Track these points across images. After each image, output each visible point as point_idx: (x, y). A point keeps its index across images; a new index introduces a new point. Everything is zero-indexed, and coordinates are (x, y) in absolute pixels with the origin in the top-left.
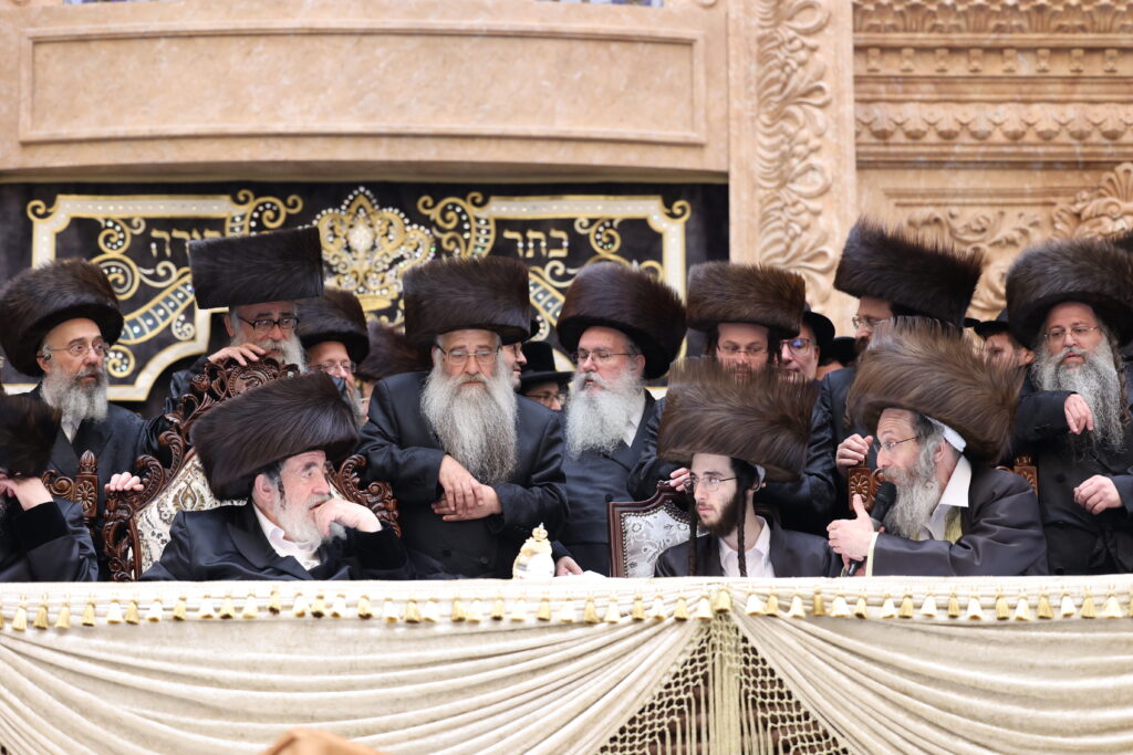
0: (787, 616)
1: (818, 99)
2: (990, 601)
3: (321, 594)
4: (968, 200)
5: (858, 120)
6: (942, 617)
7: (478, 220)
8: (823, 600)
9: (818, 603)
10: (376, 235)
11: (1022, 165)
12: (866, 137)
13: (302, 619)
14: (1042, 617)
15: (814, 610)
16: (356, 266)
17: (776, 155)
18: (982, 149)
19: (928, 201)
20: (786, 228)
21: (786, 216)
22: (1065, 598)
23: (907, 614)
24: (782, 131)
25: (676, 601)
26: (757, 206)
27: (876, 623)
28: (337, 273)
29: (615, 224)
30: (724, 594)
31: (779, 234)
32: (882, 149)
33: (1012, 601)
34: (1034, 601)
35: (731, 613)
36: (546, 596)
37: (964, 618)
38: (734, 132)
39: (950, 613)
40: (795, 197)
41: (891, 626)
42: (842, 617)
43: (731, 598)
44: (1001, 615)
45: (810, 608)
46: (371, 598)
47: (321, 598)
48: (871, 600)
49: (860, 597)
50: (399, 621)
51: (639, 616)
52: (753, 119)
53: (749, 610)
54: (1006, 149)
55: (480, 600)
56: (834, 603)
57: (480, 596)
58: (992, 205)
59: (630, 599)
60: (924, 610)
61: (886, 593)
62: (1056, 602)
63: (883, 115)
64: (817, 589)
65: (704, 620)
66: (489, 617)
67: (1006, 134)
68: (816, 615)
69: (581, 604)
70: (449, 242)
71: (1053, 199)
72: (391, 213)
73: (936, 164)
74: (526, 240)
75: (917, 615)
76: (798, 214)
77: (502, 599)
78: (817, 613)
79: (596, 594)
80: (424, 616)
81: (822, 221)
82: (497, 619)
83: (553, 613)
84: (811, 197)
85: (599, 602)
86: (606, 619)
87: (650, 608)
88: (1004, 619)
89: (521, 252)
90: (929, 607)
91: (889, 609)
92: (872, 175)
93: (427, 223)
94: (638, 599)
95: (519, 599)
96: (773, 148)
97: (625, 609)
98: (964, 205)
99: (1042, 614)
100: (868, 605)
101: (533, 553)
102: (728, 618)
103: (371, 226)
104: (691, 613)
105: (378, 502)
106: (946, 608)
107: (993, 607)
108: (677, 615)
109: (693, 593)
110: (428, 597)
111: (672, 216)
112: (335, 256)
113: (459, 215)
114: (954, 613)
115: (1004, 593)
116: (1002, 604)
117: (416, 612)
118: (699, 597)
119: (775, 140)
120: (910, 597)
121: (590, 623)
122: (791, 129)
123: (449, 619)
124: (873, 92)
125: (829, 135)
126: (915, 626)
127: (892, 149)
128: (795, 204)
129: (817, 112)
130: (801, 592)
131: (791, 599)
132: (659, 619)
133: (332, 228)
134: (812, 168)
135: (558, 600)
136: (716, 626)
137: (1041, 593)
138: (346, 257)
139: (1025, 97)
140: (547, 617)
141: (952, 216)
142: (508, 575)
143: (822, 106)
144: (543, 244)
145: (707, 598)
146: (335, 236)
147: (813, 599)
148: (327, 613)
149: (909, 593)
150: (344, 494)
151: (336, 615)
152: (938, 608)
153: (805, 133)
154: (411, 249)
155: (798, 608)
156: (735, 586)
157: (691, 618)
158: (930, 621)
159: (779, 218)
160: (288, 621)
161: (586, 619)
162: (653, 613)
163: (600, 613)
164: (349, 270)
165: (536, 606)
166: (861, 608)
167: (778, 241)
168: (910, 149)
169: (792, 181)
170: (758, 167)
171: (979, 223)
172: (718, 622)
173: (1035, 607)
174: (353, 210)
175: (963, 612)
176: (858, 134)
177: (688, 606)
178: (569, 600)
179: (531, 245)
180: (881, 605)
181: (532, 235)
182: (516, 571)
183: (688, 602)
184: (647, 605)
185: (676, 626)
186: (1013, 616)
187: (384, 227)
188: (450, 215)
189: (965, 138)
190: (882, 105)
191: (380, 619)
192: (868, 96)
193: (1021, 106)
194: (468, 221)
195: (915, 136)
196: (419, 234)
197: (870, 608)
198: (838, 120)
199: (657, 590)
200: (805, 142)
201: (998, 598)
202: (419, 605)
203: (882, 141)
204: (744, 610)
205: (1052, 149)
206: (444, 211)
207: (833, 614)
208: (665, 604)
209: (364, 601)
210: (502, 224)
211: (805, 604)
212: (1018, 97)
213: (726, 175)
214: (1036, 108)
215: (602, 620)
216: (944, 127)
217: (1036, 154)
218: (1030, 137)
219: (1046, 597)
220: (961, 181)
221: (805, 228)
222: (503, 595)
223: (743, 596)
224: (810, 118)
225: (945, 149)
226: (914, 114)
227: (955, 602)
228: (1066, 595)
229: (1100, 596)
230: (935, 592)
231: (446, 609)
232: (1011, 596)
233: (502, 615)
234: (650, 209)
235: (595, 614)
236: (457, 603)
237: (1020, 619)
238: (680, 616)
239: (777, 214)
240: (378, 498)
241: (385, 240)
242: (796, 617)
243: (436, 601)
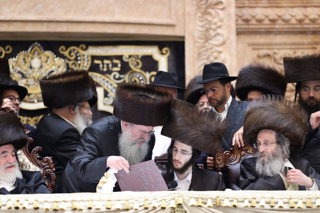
0: (206, 206)
1: (221, 6)
2: (287, 200)
3: (18, 199)
4: (281, 47)
5: (237, 15)
6: (267, 207)
7: (84, 56)
8: (220, 200)
9: (218, 201)
10: (42, 63)
11: (303, 32)
12: (240, 22)
13: (10, 210)
14: (308, 207)
15: (216, 204)
16: (34, 74)
17: (203, 29)
18: (287, 26)
19: (265, 47)
20: (208, 58)
21: (208, 53)
22: (317, 199)
23: (254, 205)
24: (206, 19)
25: (161, 201)
26: (196, 50)
27: (241, 209)
28: (26, 78)
29: (140, 57)
30: (180, 198)
31: (205, 61)
32: (246, 27)
33: (296, 200)
34: (305, 200)
35: (183, 205)
36: (110, 199)
37: (276, 207)
38: (187, 20)
39: (271, 205)
40: (211, 46)
41: (247, 210)
42: (227, 207)
43: (184, 199)
44: (291, 206)
46: (39, 201)
47: (18, 201)
48: (239, 200)
49: (235, 199)
50: (50, 210)
51: (147, 207)
52: (195, 15)
53: (190, 204)
54: (297, 26)
55: (83, 201)
56: (224, 201)
57: (83, 199)
58: (291, 49)
59: (143, 200)
61: (244, 197)
62: (314, 201)
63: (247, 13)
64: (218, 195)
65: (173, 208)
66: (86, 208)
67: (297, 20)
68: (217, 206)
69: (124, 202)
70: (72, 64)
71: (316, 46)
72: (48, 53)
73: (268, 32)
74: (103, 64)
75: (258, 206)
76: (213, 53)
77: (92, 200)
78: (218, 205)
79: (130, 198)
80: (60, 207)
81: (222, 55)
82: (90, 208)
83: (112, 206)
84: (218, 46)
85: (131, 201)
86: (133, 208)
87: (151, 204)
88: (293, 207)
89: (101, 69)
90: (262, 203)
91: (246, 203)
92: (243, 37)
93: (63, 57)
94: (146, 200)
95: (99, 200)
96: (202, 26)
97: (141, 204)
98: (280, 49)
99: (308, 205)
100: (238, 202)
101: (105, 183)
102: (182, 207)
103: (40, 58)
104: (167, 205)
105: (47, 165)
106: (269, 203)
107: (288, 203)
108: (161, 206)
109: (168, 197)
110: (62, 200)
111: (162, 54)
112: (25, 71)
113: (76, 54)
114: (272, 205)
115: (292, 197)
116: (292, 201)
117: (57, 206)
118: (170, 199)
119: (203, 23)
120: (255, 199)
121: (127, 210)
122: (209, 18)
123: (70, 209)
124: (243, 3)
125: (225, 21)
126: (257, 210)
127: (251, 27)
128: (211, 49)
129: (220, 12)
130: (211, 197)
131: (207, 200)
132: (154, 208)
133: (24, 59)
134: (218, 34)
135: (114, 200)
136: (177, 211)
137: (308, 197)
138: (30, 71)
139: (305, 5)
140: (110, 207)
141: (275, 53)
142: (94, 191)
143: (222, 9)
144: (110, 65)
145: (174, 199)
146: (25, 62)
147: (216, 199)
148: (21, 207)
149: (255, 197)
150: (33, 162)
151: (24, 208)
152: (266, 203)
153: (215, 20)
154: (57, 68)
155: (210, 203)
156: (185, 195)
157: (167, 207)
158: (263, 208)
159: (205, 55)
160: (5, 211)
161: (125, 208)
162: (152, 205)
163: (131, 205)
164: (31, 76)
165: (105, 203)
166: (235, 203)
168: (258, 27)
169: (210, 39)
170: (197, 34)
172: (178, 209)
173: (305, 203)
174: (33, 51)
175: (276, 205)
176: (237, 20)
177: (166, 203)
178: (119, 200)
179: (105, 66)
180: (243, 202)
181: (106, 62)
182: (97, 190)
183: (166, 201)
184: (150, 202)
185: (161, 211)
186: (296, 207)
187: (46, 59)
188: (73, 54)
189: (280, 22)
190: (247, 9)
191: (42, 209)
192: (241, 5)
193: (303, 9)
194: (80, 56)
195: (260, 21)
196: (59, 61)
197: (239, 203)
198: (229, 15)
199: (154, 197)
200: (215, 24)
201: (290, 199)
202: (58, 203)
203: (246, 23)
204: (188, 204)
205: (316, 26)
206: (70, 53)
207: (224, 206)
208: (157, 202)
209: (36, 202)
210: (94, 58)
211: (213, 202)
212: (302, 5)
213: (183, 37)
214: (309, 9)
215: (132, 209)
216: (272, 17)
217: (309, 28)
218: (307, 21)
219: (310, 199)
220: (278, 39)
221: (216, 58)
222: (92, 199)
223: (188, 198)
224: (217, 14)
225: (272, 26)
226: (259, 13)
227: (273, 201)
228: (318, 198)
230: (265, 197)
231: (69, 205)
232: (295, 198)
233: (92, 207)
234: (153, 51)
235: (129, 206)
236: (74, 202)
237: (299, 208)
238: (163, 206)
239: (204, 53)
240: (47, 164)
241: (46, 64)
242: (209, 207)
243: (65, 202)
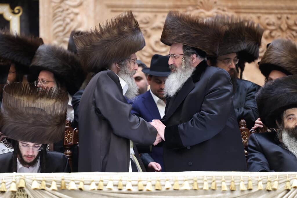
0: (49, 189)
2: (136, 183)
6: (115, 189)
8: (65, 183)
9: (63, 183)
14: (157, 190)
15: (61, 187)
20: (64, 20)
21: (64, 14)
22: (167, 181)
23: (101, 188)
26: (51, 11)
27: (87, 192)
30: (22, 181)
31: (60, 23)
33: (145, 183)
34: (154, 183)
35: (25, 189)
37: (125, 190)
39: (119, 188)
40: (68, 7)
41: (94, 193)
42: (73, 190)
43: (26, 182)
44: (140, 189)
45: (59, 186)
48: (86, 182)
49: (81, 181)
53: (33, 187)
56: (70, 184)
58: (152, 12)
60: (108, 187)
61: (92, 179)
62: (163, 183)
64: (63, 178)
65: (13, 192)
68: (62, 189)
75: (105, 189)
76: (69, 14)
78: (63, 188)
81: (79, 18)
84: (75, 7)
88: (141, 190)
90: (110, 185)
91: (93, 186)
99: (157, 188)
100: (84, 184)
102: (24, 191)
104: (7, 189)
106: (117, 186)
107: (136, 185)
109: (8, 180)
111: (14, 13)
114: (120, 188)
115: (142, 179)
116: (141, 184)
118: (11, 182)
120: (102, 181)
126: (104, 193)
128: (67, 10)
130: (55, 179)
131: (51, 182)
136: (18, 195)
137: (157, 179)
145: (15, 182)
147: (61, 182)
149: (102, 179)
152: (114, 186)
155: (54, 186)
156: (27, 177)
157: (7, 191)
158: (110, 192)
159: (60, 16)
166: (81, 186)
167: (60, 26)
171: (146, 19)
172: (20, 193)
173: (154, 185)
175: (124, 187)
177: (6, 186)
180: (90, 184)
183: (7, 184)
185: (1, 194)
186: (145, 189)
197: (85, 186)
201: (139, 181)
204: (31, 187)
207: (70, 188)
211: (57, 184)
219: (159, 181)
221: (72, 20)
223: (31, 181)
227: (121, 183)
229: (181, 180)
230: (112, 179)
232: (144, 181)
234: (4, 10)
237: (148, 190)
238: (3, 190)
239: (60, 14)
242: (53, 190)
